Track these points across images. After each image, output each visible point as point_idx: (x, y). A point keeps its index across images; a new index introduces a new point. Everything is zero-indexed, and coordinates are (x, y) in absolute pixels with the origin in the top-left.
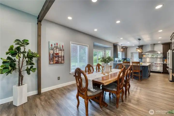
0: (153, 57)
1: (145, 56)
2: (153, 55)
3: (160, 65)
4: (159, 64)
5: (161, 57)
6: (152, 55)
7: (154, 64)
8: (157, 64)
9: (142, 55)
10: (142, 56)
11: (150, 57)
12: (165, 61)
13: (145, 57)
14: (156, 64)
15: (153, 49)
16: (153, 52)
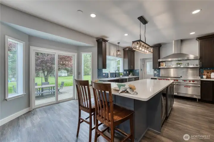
0: (179, 65)
1: (164, 65)
2: (180, 62)
3: (194, 83)
4: (191, 82)
5: (196, 66)
6: (177, 62)
7: (181, 81)
8: (188, 82)
9: (160, 62)
10: (159, 66)
11: (173, 66)
12: (205, 75)
13: (166, 67)
14: (185, 81)
15: (181, 50)
16: (180, 56)
